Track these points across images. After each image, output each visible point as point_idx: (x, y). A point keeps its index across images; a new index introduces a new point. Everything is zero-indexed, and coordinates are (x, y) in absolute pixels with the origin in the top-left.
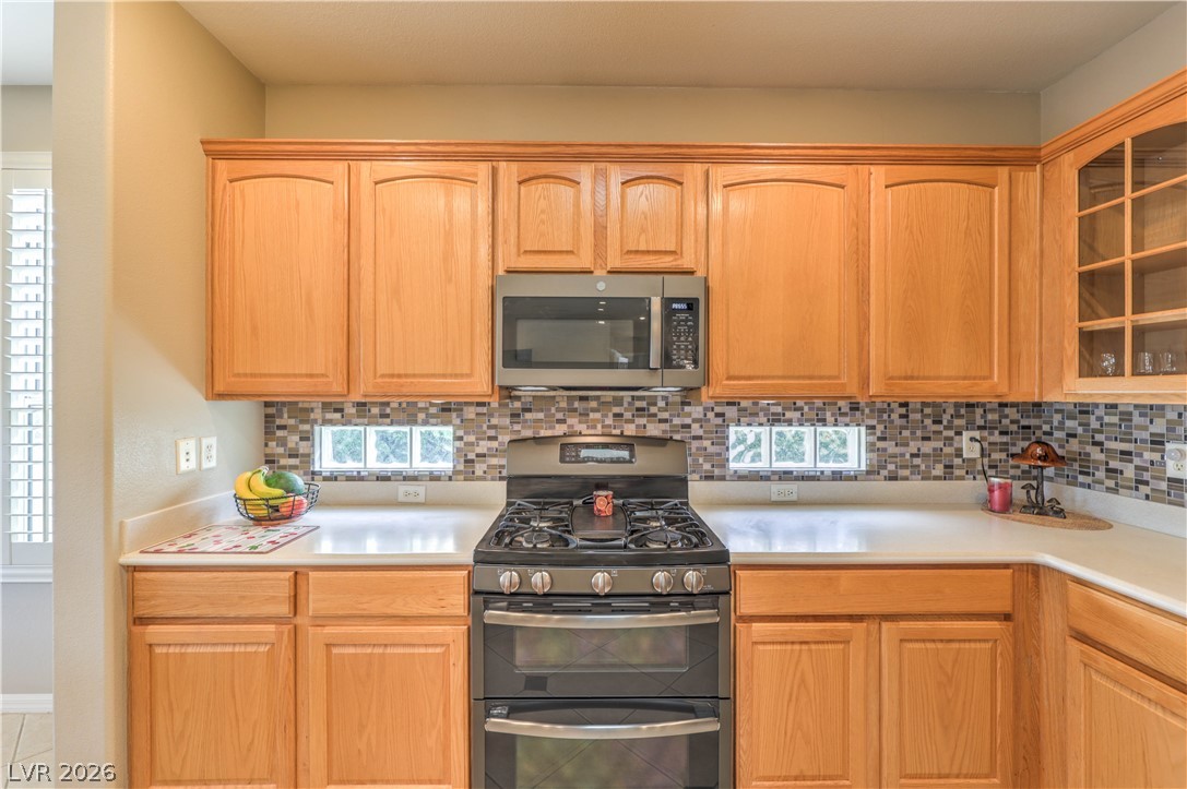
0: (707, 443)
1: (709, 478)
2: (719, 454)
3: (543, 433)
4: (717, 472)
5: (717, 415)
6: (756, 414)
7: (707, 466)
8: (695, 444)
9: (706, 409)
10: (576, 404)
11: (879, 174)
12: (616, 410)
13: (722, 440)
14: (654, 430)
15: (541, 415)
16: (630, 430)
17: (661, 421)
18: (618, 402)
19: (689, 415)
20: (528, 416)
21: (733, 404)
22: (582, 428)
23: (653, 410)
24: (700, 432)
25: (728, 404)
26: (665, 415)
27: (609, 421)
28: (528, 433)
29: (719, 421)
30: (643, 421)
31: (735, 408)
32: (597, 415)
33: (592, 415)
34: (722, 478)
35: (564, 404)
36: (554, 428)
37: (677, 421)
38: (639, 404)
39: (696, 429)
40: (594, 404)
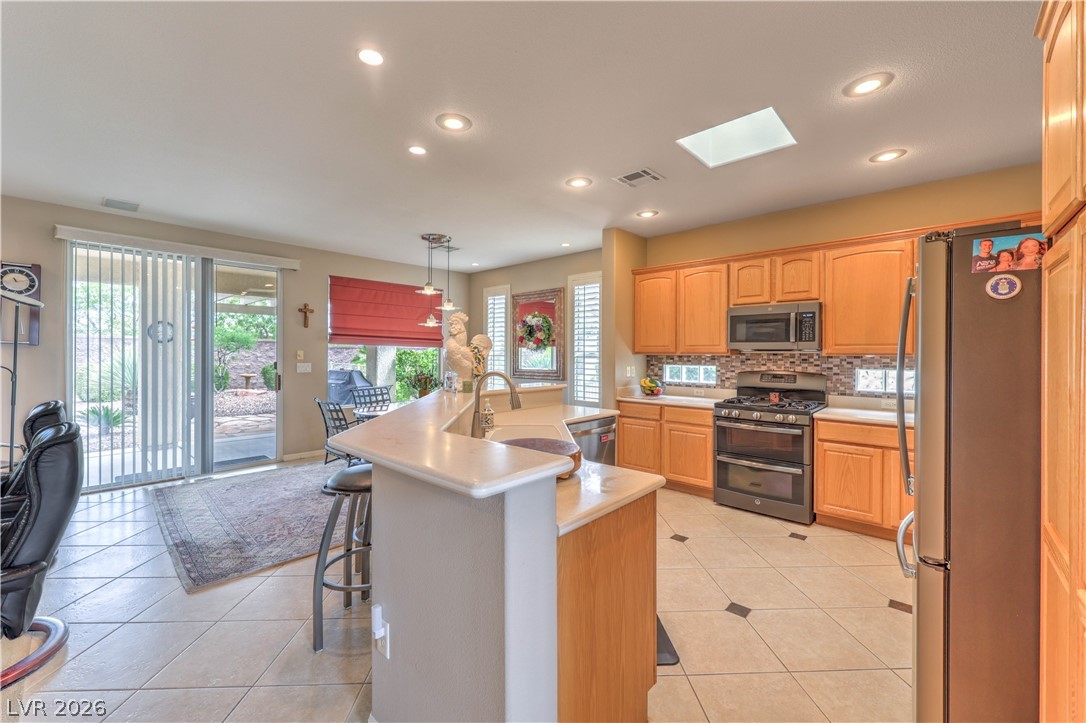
0: (841, 377)
1: (844, 394)
2: (849, 383)
3: (755, 369)
4: (848, 392)
5: (848, 363)
6: (873, 363)
7: (842, 389)
8: (835, 378)
9: (842, 360)
10: (771, 357)
12: (792, 360)
13: (852, 376)
14: (811, 370)
15: (754, 362)
16: (799, 369)
17: (816, 365)
18: (793, 356)
19: (831, 363)
20: (749, 362)
21: (858, 357)
22: (775, 368)
23: (811, 360)
24: (838, 372)
25: (855, 357)
26: (818, 363)
27: (788, 365)
28: (749, 369)
29: (850, 366)
30: (806, 365)
31: (859, 360)
32: (782, 362)
33: (779, 362)
34: (851, 395)
35: (765, 357)
36: (760, 367)
37: (824, 366)
38: (803, 357)
39: (835, 370)
40: (780, 357)
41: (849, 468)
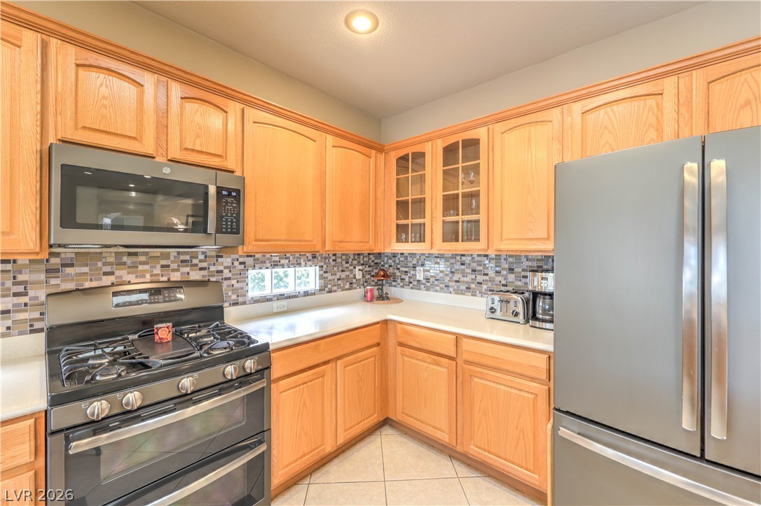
0: (234, 282)
1: (236, 304)
2: (242, 288)
3: (87, 285)
4: (240, 300)
5: (241, 263)
6: (265, 262)
7: (234, 297)
8: (225, 283)
9: (233, 260)
10: (125, 259)
11: (330, 139)
12: (164, 262)
13: (242, 277)
14: (195, 276)
15: (86, 269)
16: (176, 277)
17: (201, 269)
18: (167, 256)
19: (222, 264)
20: (69, 270)
21: (251, 256)
22: (132, 278)
23: (195, 261)
24: (229, 275)
25: (248, 256)
26: (204, 265)
27: (158, 271)
28: (71, 286)
29: (242, 267)
30: (187, 269)
31: (252, 259)
32: (147, 267)
33: (140, 267)
34: (244, 303)
35: (112, 259)
36: (101, 279)
37: (213, 268)
38: (183, 257)
39: (226, 273)
40: (143, 258)
41: (304, 403)
